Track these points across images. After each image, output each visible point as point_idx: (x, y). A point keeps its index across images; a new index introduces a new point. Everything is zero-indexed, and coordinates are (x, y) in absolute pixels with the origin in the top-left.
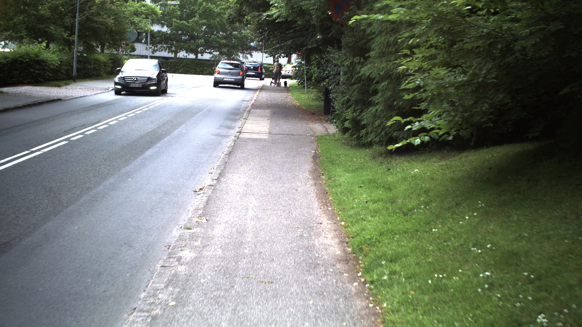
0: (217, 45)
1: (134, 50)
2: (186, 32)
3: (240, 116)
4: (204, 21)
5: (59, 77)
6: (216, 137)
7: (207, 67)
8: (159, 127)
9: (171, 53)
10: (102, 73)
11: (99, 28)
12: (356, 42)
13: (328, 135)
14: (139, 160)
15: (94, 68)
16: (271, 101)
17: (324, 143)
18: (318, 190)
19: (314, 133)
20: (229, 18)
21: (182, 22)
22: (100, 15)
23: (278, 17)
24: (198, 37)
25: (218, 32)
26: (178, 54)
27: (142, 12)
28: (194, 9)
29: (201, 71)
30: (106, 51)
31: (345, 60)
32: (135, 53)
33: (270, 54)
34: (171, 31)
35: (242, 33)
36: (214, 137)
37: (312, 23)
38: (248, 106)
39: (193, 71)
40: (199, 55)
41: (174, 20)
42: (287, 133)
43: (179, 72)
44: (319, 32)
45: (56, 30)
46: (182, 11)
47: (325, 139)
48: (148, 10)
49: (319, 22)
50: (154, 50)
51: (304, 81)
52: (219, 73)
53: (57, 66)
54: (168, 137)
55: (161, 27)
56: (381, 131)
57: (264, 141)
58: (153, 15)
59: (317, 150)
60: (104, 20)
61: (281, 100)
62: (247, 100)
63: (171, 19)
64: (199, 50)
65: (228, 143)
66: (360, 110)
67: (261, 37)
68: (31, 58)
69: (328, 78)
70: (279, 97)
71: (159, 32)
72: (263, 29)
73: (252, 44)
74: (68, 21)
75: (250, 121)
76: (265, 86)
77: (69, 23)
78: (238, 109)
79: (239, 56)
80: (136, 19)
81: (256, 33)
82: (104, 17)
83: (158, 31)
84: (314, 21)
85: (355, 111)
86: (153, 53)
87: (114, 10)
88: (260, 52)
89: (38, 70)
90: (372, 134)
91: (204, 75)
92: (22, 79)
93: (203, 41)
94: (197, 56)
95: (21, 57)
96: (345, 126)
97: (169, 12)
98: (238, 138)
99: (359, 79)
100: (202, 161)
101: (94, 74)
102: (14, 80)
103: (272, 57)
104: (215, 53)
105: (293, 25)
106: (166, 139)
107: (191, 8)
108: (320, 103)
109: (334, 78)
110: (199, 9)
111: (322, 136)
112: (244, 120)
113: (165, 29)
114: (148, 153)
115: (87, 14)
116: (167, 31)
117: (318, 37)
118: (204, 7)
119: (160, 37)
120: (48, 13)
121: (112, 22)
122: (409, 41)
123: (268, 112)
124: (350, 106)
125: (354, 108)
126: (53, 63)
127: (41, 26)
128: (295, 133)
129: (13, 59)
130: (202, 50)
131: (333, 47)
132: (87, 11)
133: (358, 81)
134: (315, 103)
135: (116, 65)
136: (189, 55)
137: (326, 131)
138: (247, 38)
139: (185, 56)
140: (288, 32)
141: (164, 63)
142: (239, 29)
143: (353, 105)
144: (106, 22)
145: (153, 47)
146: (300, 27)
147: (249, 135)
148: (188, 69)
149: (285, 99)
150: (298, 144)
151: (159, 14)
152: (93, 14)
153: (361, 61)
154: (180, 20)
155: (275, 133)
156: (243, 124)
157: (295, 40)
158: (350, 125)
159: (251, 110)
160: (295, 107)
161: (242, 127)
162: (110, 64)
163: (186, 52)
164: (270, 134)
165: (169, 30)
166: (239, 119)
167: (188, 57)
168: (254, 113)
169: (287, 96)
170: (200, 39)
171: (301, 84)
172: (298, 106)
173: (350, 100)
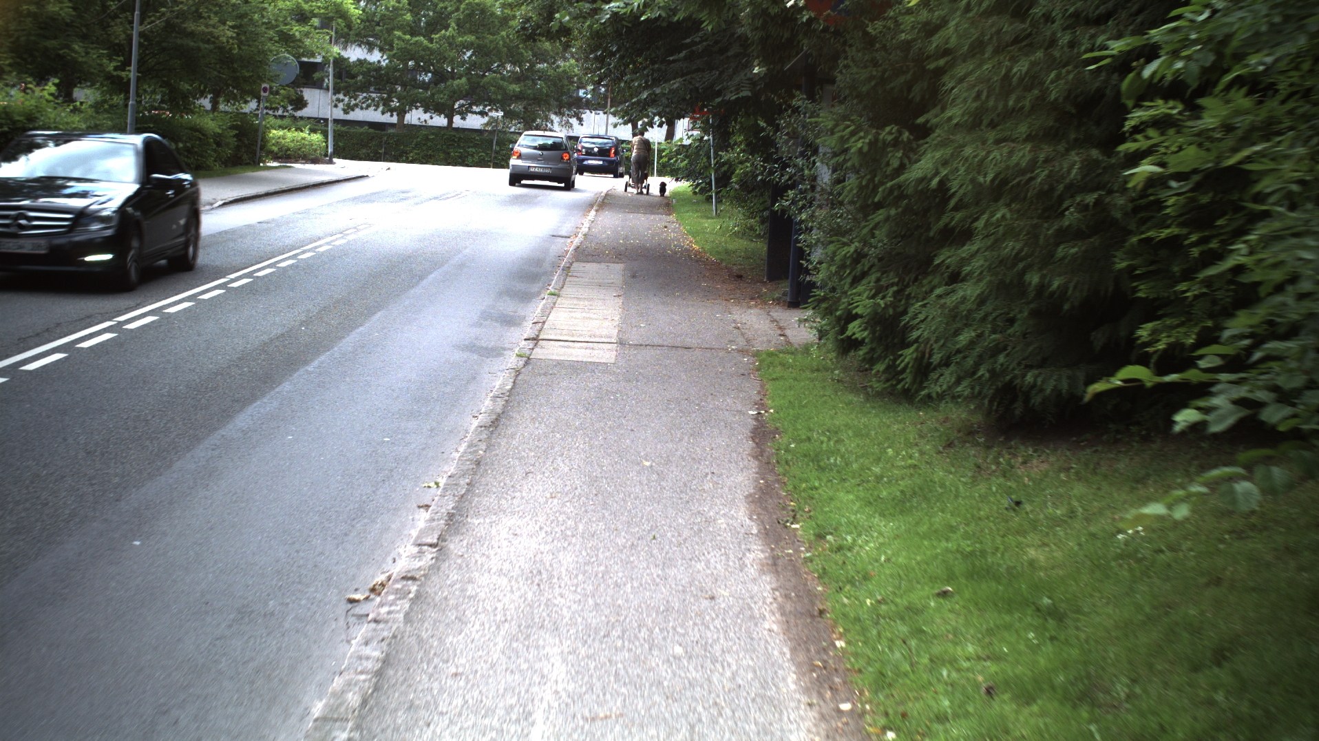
0: (499, 97)
1: (300, 103)
2: (425, 63)
3: (541, 284)
4: (470, 38)
6: (466, 355)
7: (475, 146)
9: (389, 114)
10: (210, 161)
11: (199, 49)
12: (883, 81)
13: (790, 349)
16: (626, 238)
17: (782, 377)
18: (787, 597)
19: (748, 341)
20: (524, 29)
21: (417, 39)
22: (200, 17)
24: (453, 76)
25: (502, 65)
26: (407, 116)
27: (312, 12)
28: (446, 8)
29: (460, 157)
30: (222, 107)
31: (853, 134)
32: (305, 112)
33: (624, 118)
34: (390, 62)
35: (558, 67)
36: (458, 356)
37: (740, 31)
38: (567, 252)
39: (442, 156)
40: (457, 119)
41: (398, 33)
42: (669, 342)
43: (407, 158)
44: (758, 57)
45: (87, 53)
46: (416, 14)
47: (783, 365)
48: (326, 8)
49: (757, 29)
50: (348, 106)
51: (710, 183)
52: (520, 157)
55: (366, 51)
56: (977, 366)
57: (604, 372)
58: (340, 21)
59: (762, 405)
60: (211, 29)
61: (653, 236)
62: (563, 233)
63: (390, 31)
64: (456, 106)
65: (498, 377)
66: (895, 288)
67: (600, 69)
68: (14, 122)
70: (647, 226)
71: (361, 62)
72: (605, 50)
73: (582, 93)
74: (119, 30)
75: (566, 303)
76: (610, 196)
77: (120, 37)
78: (538, 262)
79: (552, 122)
80: (296, 30)
81: (587, 59)
82: (211, 22)
83: (359, 60)
84: (745, 28)
85: (879, 291)
86: (346, 112)
87: (236, 6)
88: (601, 112)
90: (947, 372)
91: (468, 166)
93: (464, 80)
94: (450, 122)
96: (849, 333)
97: (384, 15)
98: (528, 361)
99: (896, 193)
103: (630, 125)
104: (494, 114)
105: (685, 39)
107: (436, 5)
108: (753, 245)
110: (457, 9)
111: (770, 354)
112: (551, 300)
113: (375, 57)
115: (168, 14)
116: (379, 62)
117: (756, 70)
118: (470, 3)
119: (363, 74)
120: (67, 10)
121: (230, 34)
122: (1143, 67)
123: (616, 272)
124: (864, 275)
125: (878, 280)
127: (51, 44)
128: (693, 342)
130: (463, 106)
133: (891, 197)
134: (741, 244)
135: (246, 142)
136: (431, 118)
137: (781, 335)
138: (570, 78)
139: (422, 119)
140: (671, 58)
141: (373, 137)
142: (552, 57)
143: (873, 270)
144: (216, 35)
145: (347, 99)
146: (705, 43)
147: (560, 349)
148: (430, 152)
149: (663, 232)
150: (705, 383)
151: (354, 18)
152: (182, 15)
153: (903, 140)
154: (412, 35)
155: (636, 342)
156: (547, 312)
157: (692, 78)
158: (866, 333)
159: (571, 264)
160: (689, 256)
161: (544, 322)
162: (231, 138)
163: (425, 112)
164: (621, 344)
165: (385, 57)
166: (539, 293)
167: (431, 123)
168: (578, 275)
169: (667, 224)
170: (460, 78)
171: (702, 191)
172: (697, 253)
173: (865, 256)
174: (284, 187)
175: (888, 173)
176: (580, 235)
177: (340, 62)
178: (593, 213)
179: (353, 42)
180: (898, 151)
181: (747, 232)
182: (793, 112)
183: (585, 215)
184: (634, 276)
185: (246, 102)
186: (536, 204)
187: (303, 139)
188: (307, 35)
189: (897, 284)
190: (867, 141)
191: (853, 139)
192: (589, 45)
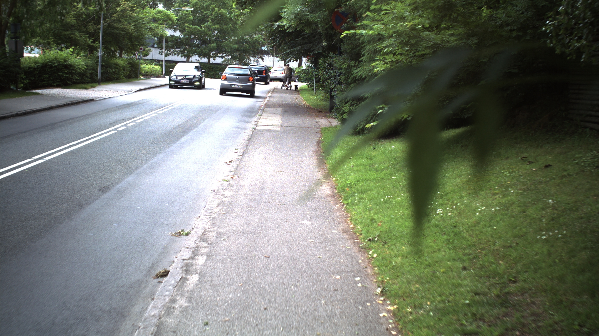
0: (229, 50)
2: (198, 36)
3: (255, 114)
4: (217, 26)
5: (85, 80)
8: (187, 121)
10: (121, 77)
12: (353, 49)
13: (332, 127)
14: (178, 143)
15: (114, 72)
17: (327, 132)
19: (320, 126)
21: (195, 26)
23: (288, 28)
25: (230, 37)
26: (190, 58)
27: (158, 18)
28: (207, 14)
29: (213, 75)
30: (124, 56)
33: (281, 59)
36: (235, 129)
40: (212, 59)
45: (80, 36)
47: (328, 130)
48: (163, 16)
49: (324, 30)
50: (166, 54)
51: (313, 83)
53: (83, 70)
54: (196, 129)
55: (173, 31)
57: (277, 132)
58: (169, 21)
59: (321, 137)
61: (292, 101)
63: (184, 24)
67: (273, 43)
68: (59, 62)
69: (329, 78)
70: (290, 98)
72: (275, 36)
73: (263, 48)
74: (91, 27)
75: (264, 117)
76: (276, 88)
77: (93, 30)
78: (253, 108)
79: (251, 60)
80: (153, 25)
81: (268, 39)
83: (171, 35)
84: (320, 30)
85: (352, 105)
86: (165, 57)
87: (134, 18)
88: (271, 56)
89: (66, 73)
92: (51, 82)
93: (215, 44)
94: (209, 60)
95: (50, 62)
96: (343, 117)
97: (181, 17)
98: (255, 129)
100: (228, 145)
101: (114, 78)
102: (44, 83)
104: (227, 57)
105: (301, 33)
106: (195, 130)
107: (203, 13)
109: (335, 79)
110: (212, 14)
111: (326, 128)
112: (259, 117)
113: (177, 34)
114: (183, 139)
115: (109, 21)
116: (179, 36)
118: (217, 12)
119: (173, 41)
120: (73, 20)
121: (133, 28)
122: (385, 50)
123: (280, 110)
124: (348, 102)
125: (351, 103)
126: (80, 67)
127: (67, 33)
128: (303, 126)
129: (43, 64)
130: (214, 54)
131: (335, 54)
132: (109, 18)
135: (134, 69)
136: (201, 59)
137: (330, 124)
138: (258, 42)
139: (197, 60)
142: (251, 34)
144: (127, 28)
145: (166, 51)
147: (264, 127)
149: (295, 100)
150: (305, 134)
151: (174, 20)
152: (114, 21)
154: (192, 25)
155: (286, 126)
156: (258, 119)
157: (304, 46)
159: (264, 109)
160: (304, 106)
162: (128, 67)
163: (199, 57)
164: (282, 126)
165: (182, 34)
168: (267, 111)
169: (297, 97)
170: (213, 43)
171: (311, 86)
172: (307, 105)
176: (266, 101)
178: (270, 94)
184: (285, 111)
187: (153, 68)
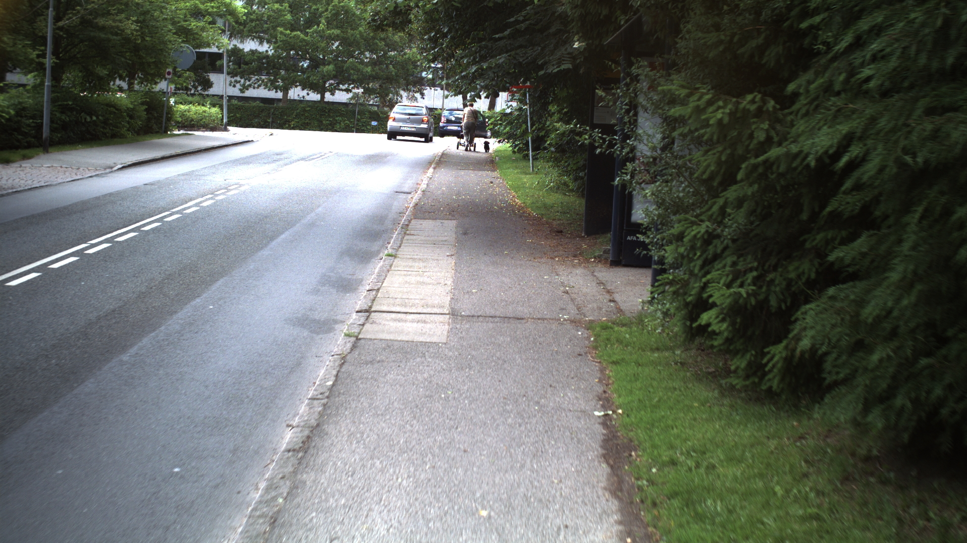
1: (208, 84)
2: (303, 52)
4: (337, 32)
6: (297, 331)
7: (341, 115)
9: (276, 91)
13: (623, 319)
16: (458, 194)
17: (623, 360)
19: (579, 309)
21: (295, 33)
24: (324, 62)
26: (289, 93)
28: (318, 9)
29: (330, 124)
31: (710, 103)
34: (275, 51)
35: (405, 54)
38: (407, 208)
39: (316, 123)
40: (328, 95)
41: (280, 29)
42: (501, 311)
43: (290, 125)
44: (577, 33)
46: (295, 14)
47: (619, 339)
48: (219, 8)
50: (243, 86)
52: (394, 120)
53: (4, 119)
55: (257, 43)
58: (229, 17)
63: (274, 28)
64: (327, 85)
65: (323, 362)
70: (476, 182)
71: (253, 52)
73: (424, 74)
79: (401, 97)
83: (251, 51)
86: (242, 91)
91: (336, 131)
93: (333, 67)
94: (323, 97)
97: (271, 16)
98: (356, 342)
99: (760, 170)
103: (460, 97)
104: (356, 91)
107: (311, 7)
110: (327, 10)
112: (388, 261)
113: (264, 48)
116: (267, 51)
117: (576, 45)
118: (336, 5)
119: (254, 61)
123: (450, 229)
128: (525, 312)
130: (332, 85)
133: (755, 175)
134: (555, 198)
135: (156, 115)
136: (308, 94)
137: (610, 301)
138: (414, 63)
139: (301, 96)
140: (497, 36)
141: (263, 110)
142: (400, 47)
143: (727, 253)
144: (122, 28)
145: (242, 81)
146: (527, 22)
147: (391, 324)
148: (307, 121)
149: (489, 188)
150: (542, 369)
151: (240, 15)
152: (95, 13)
153: (768, 110)
154: (292, 30)
155: (468, 313)
156: (382, 277)
157: (516, 54)
158: (725, 325)
159: (410, 221)
160: (514, 211)
161: (378, 289)
162: (142, 111)
163: (303, 90)
164: (453, 315)
165: (271, 48)
166: (379, 252)
167: (308, 98)
168: (415, 233)
169: (492, 180)
170: (329, 64)
171: (520, 150)
172: (520, 208)
173: (718, 236)
174: (179, 151)
175: (751, 146)
176: (419, 192)
177: (235, 53)
178: (431, 170)
179: (248, 36)
180: (763, 123)
181: (560, 187)
182: (632, 80)
183: (425, 173)
184: (465, 234)
185: (156, 83)
186: (385, 163)
187: (205, 112)
188: (203, 29)
189: (756, 269)
190: (727, 111)
191: (711, 109)
192: (424, 28)
